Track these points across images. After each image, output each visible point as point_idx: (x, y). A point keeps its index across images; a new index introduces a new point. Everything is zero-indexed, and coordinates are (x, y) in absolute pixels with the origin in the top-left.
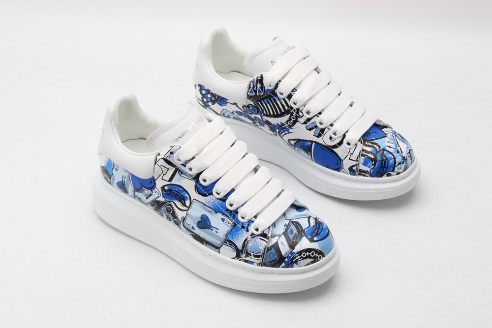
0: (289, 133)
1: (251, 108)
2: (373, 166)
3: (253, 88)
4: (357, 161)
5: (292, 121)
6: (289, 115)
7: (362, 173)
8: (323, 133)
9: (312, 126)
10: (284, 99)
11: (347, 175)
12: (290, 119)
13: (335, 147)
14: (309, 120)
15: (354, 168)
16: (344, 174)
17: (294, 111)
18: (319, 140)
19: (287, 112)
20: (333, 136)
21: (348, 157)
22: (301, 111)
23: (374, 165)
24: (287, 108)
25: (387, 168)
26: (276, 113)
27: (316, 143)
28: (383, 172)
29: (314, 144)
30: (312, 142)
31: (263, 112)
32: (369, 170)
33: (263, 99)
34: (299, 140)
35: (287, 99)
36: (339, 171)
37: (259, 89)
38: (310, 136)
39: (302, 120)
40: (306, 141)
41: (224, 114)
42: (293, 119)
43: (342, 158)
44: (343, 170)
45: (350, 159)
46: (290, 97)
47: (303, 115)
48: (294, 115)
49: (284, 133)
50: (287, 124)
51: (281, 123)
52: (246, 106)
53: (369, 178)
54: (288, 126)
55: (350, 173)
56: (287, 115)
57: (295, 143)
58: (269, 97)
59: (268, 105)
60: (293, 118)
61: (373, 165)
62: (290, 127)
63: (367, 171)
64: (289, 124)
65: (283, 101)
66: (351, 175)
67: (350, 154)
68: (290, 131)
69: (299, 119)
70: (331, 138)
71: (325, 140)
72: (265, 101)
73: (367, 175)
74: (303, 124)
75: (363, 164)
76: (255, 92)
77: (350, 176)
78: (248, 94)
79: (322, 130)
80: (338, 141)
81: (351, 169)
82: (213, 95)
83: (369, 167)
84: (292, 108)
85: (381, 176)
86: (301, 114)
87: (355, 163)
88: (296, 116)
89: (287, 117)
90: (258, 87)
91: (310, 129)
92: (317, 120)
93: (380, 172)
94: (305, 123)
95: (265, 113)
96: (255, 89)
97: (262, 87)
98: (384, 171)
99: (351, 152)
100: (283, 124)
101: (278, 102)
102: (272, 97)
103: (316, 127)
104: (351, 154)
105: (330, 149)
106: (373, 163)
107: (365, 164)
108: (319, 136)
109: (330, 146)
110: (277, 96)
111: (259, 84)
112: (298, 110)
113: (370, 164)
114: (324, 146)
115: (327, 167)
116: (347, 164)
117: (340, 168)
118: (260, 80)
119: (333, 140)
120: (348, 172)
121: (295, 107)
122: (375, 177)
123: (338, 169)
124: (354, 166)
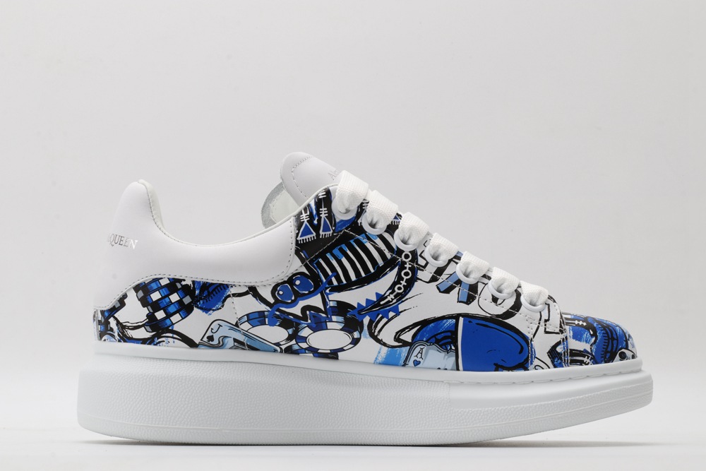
0: (398, 313)
1: (298, 282)
2: (594, 339)
3: (311, 222)
4: (562, 332)
5: (403, 283)
6: (396, 270)
7: (576, 357)
8: (476, 292)
9: (450, 283)
10: (381, 237)
11: (546, 370)
12: (399, 278)
13: (509, 314)
14: (440, 271)
15: (559, 349)
16: (540, 371)
17: (407, 256)
18: (472, 309)
19: (390, 264)
20: (497, 295)
21: (542, 329)
22: (420, 256)
23: (595, 335)
24: (389, 255)
25: (617, 340)
26: (363, 275)
27: (465, 316)
28: (612, 348)
29: (461, 320)
30: (456, 317)
31: (330, 282)
32: (586, 346)
33: (330, 250)
34: (424, 323)
35: (387, 236)
36: (526, 369)
37: (325, 220)
38: (449, 305)
39: (425, 275)
40: (443, 318)
41: (211, 338)
42: (405, 278)
43: (530, 336)
44: (536, 362)
45: (546, 332)
46: (392, 228)
47: (427, 263)
48: (408, 266)
49: (385, 320)
50: (394, 291)
51: (377, 294)
52: (285, 282)
53: (592, 367)
54: (395, 296)
55: (553, 362)
56: (390, 270)
57: (414, 336)
58: (345, 239)
59: (344, 260)
60: (406, 274)
61: (592, 336)
62: (401, 297)
63: (585, 351)
64: (397, 291)
65: (378, 241)
66: (555, 366)
67: (542, 323)
68: (401, 307)
69: (420, 274)
70: (495, 300)
71: (484, 306)
72: (336, 251)
73: (585, 360)
74: (430, 281)
75: (573, 338)
76: (317, 228)
77: (553, 370)
78: (297, 241)
79: (473, 288)
80: (510, 303)
81: (553, 353)
82: (187, 290)
83: (586, 342)
84: (400, 252)
85: (611, 359)
86: (421, 262)
87: (558, 338)
88: (412, 269)
89: (391, 276)
90: (323, 216)
91: (448, 291)
92: (457, 269)
93: (609, 349)
94: (433, 279)
95: (335, 283)
96: (315, 222)
97: (331, 216)
98: (615, 346)
99: (545, 316)
100: (381, 297)
101: (368, 245)
102: (352, 237)
103: (459, 282)
104: (546, 321)
105: (499, 323)
106: (592, 333)
107: (577, 336)
108: (470, 300)
109: (498, 316)
110: (364, 232)
111: (323, 209)
112: (414, 253)
113: (586, 335)
114: (485, 318)
115: (498, 367)
116: (541, 346)
117: (527, 360)
118: (326, 200)
119: (499, 302)
120: (548, 361)
121: (407, 249)
122: (600, 363)
123: (523, 366)
124: (558, 344)
